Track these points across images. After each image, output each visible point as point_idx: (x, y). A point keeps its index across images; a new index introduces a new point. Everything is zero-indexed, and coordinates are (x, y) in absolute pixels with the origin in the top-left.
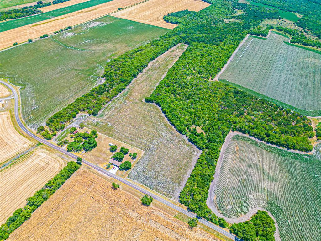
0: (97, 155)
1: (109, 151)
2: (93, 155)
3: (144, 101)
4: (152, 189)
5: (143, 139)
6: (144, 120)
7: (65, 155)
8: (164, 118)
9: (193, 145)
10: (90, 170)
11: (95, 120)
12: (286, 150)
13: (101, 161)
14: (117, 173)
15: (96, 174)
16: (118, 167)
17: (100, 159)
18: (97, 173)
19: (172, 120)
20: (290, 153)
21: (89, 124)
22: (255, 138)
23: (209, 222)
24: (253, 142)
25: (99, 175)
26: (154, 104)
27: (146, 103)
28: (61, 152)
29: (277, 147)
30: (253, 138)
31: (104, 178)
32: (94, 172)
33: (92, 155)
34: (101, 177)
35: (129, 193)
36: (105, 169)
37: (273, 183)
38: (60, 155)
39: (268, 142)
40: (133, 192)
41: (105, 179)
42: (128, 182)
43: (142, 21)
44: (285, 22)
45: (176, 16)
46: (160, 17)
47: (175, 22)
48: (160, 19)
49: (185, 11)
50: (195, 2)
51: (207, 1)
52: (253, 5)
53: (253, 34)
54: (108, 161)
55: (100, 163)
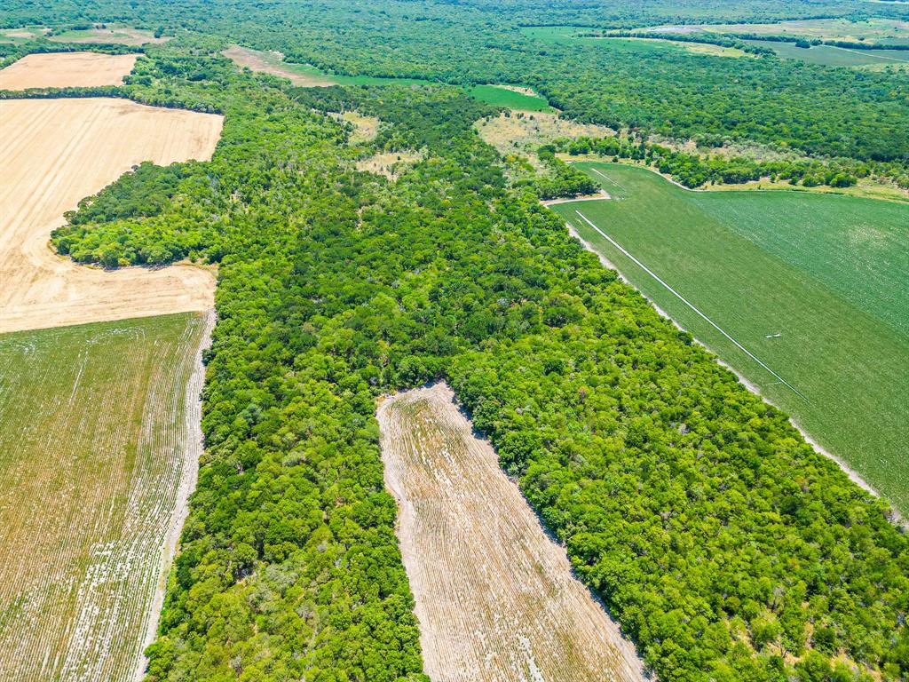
44: (531, 118)
45: (132, 212)
46: (25, 250)
47: (168, 254)
48: (38, 263)
49: (145, 171)
50: (130, 116)
51: (182, 106)
52: (364, 87)
53: (551, 198)
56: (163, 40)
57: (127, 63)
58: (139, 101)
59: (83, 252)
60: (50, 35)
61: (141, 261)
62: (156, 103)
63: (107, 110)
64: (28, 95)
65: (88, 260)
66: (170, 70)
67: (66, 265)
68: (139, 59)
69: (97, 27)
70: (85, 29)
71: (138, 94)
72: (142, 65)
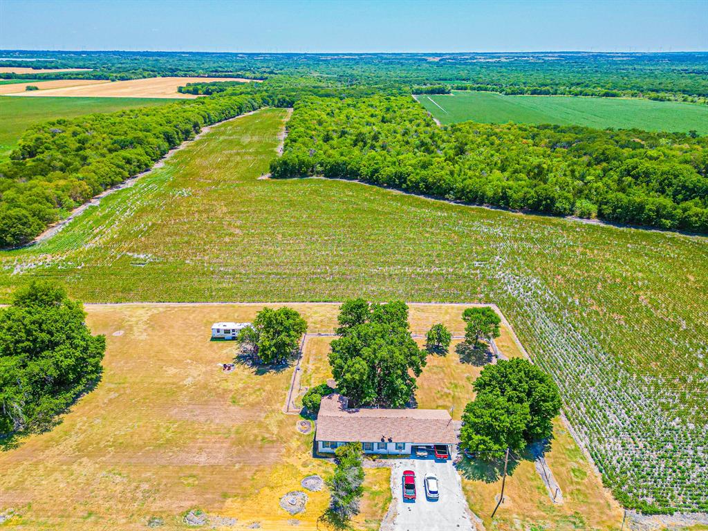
0: (144, 436)
1: (245, 372)
2: (98, 453)
8: (409, 197)
11: (28, 261)
16: (439, 452)
54: (294, 444)
55: (225, 496)
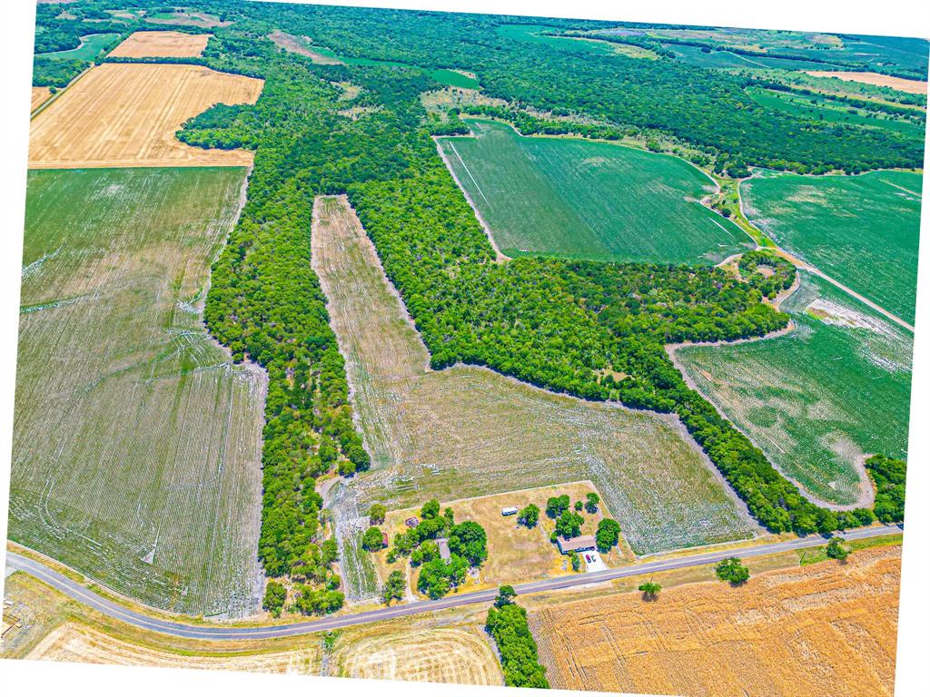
0: (514, 557)
1: (524, 528)
2: (506, 564)
3: (428, 369)
4: (704, 544)
5: (550, 456)
6: (491, 412)
7: (442, 613)
8: (523, 386)
9: (645, 411)
10: (548, 600)
11: (383, 477)
12: (760, 338)
13: (539, 563)
14: (609, 563)
15: (574, 599)
16: (592, 548)
17: (534, 561)
18: (570, 594)
19: (552, 382)
20: (771, 341)
21: (382, 499)
22: (704, 341)
23: (845, 531)
24: (712, 352)
25: (583, 598)
26: (459, 365)
27: (440, 372)
28: (420, 614)
29: (746, 340)
30: (701, 344)
31: (601, 594)
32: (564, 597)
33: (502, 564)
34: (590, 596)
35: (685, 585)
36: (575, 573)
37: (819, 405)
38: (428, 620)
39: (729, 340)
40: (688, 576)
41: (607, 594)
42: (652, 565)
43: (123, 161)
44: (461, 92)
45: (215, 126)
46: (163, 139)
47: (233, 144)
48: (172, 144)
49: (219, 107)
50: (208, 78)
51: (239, 73)
52: (360, 67)
53: (440, 135)
54: (555, 552)
55: (547, 569)
56: (227, 23)
57: (202, 41)
58: (213, 68)
59: (193, 140)
60: (145, 17)
61: (220, 146)
62: (223, 70)
63: (193, 73)
64: (143, 61)
65: (195, 144)
66: (231, 48)
67: (184, 146)
68: (210, 39)
69: (178, 11)
70: (169, 12)
71: (212, 64)
72: (213, 44)
